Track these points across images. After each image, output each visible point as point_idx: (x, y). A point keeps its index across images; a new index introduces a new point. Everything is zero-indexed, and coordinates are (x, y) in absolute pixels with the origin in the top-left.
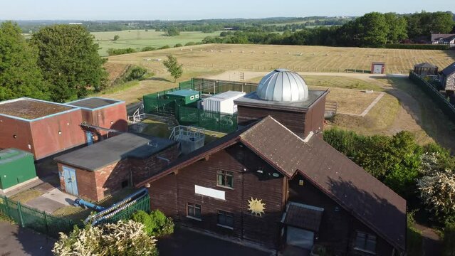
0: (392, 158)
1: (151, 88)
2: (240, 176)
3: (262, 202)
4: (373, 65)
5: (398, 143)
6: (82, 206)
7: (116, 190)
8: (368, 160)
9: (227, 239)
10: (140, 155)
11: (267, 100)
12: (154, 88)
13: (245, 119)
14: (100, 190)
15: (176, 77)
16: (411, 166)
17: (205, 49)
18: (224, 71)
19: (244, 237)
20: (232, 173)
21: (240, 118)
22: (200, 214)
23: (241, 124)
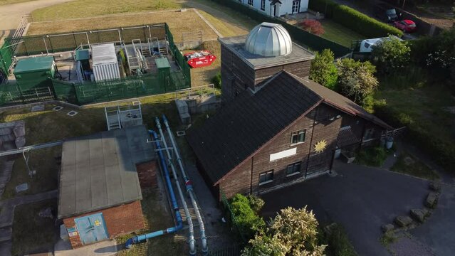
2: (311, 130)
3: (325, 142)
11: (275, 56)
13: (263, 80)
16: (333, 74)
19: (307, 173)
20: (305, 130)
21: (257, 79)
22: (272, 176)
23: (258, 85)
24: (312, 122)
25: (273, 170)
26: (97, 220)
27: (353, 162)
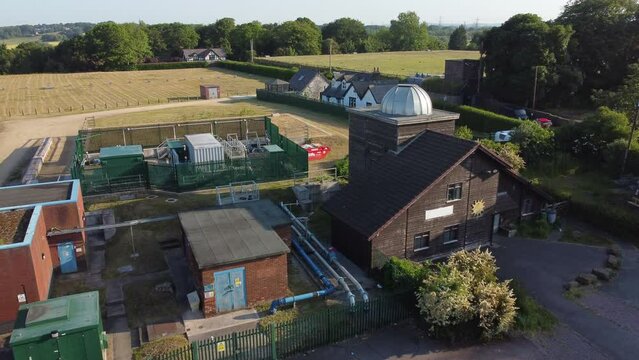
2: (468, 184)
3: (482, 202)
4: (207, 89)
13: (407, 138)
19: (466, 243)
20: (461, 184)
21: (400, 138)
22: (427, 241)
23: (401, 145)
24: (468, 174)
25: (428, 233)
26: (237, 277)
27: (516, 235)
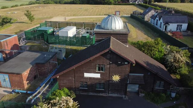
0: (155, 49)
1: (19, 27)
2: (108, 66)
3: (119, 76)
4: (116, 12)
5: (157, 43)
6: (18, 93)
7: (32, 81)
8: (146, 51)
9: (101, 94)
10: (42, 62)
11: (109, 30)
12: (21, 27)
13: (100, 39)
14: (25, 83)
15: (31, 21)
16: (161, 52)
17: (36, 7)
18: (53, 17)
19: (109, 92)
20: (104, 65)
23: (97, 41)
25: (87, 83)
26: (7, 78)
27: (144, 96)
